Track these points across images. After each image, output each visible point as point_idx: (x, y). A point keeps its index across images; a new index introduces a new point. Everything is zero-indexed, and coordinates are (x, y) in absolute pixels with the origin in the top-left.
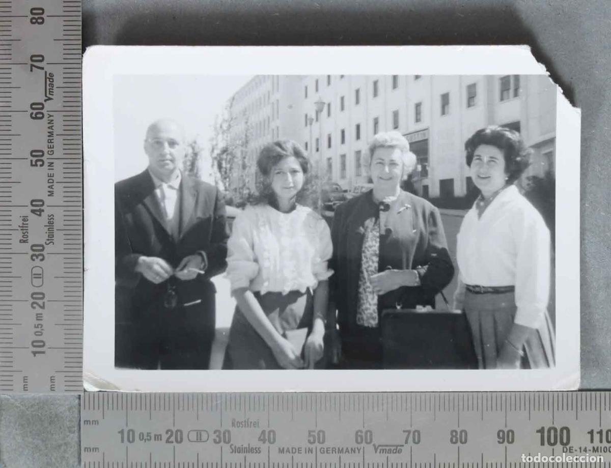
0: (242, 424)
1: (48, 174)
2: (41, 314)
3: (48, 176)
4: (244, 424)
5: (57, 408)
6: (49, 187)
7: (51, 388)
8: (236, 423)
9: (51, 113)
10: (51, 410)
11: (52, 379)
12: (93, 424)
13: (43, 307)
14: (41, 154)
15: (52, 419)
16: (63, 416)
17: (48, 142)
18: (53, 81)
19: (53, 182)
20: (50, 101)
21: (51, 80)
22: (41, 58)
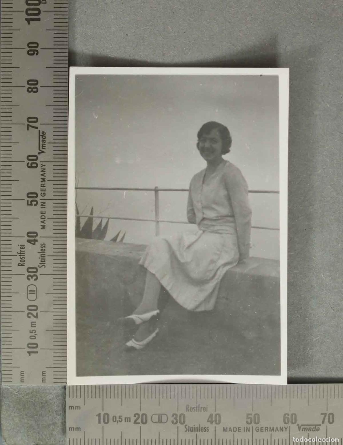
0: (194, 409)
1: (41, 212)
2: (35, 322)
3: (41, 213)
4: (195, 408)
5: (46, 396)
6: (41, 222)
7: (43, 380)
8: (189, 409)
9: (44, 164)
10: (41, 397)
11: (43, 373)
12: (76, 409)
13: (36, 317)
14: (35, 195)
15: (44, 405)
16: (52, 402)
17: (41, 187)
18: (45, 138)
19: (45, 218)
20: (43, 154)
21: (44, 137)
22: (35, 120)
